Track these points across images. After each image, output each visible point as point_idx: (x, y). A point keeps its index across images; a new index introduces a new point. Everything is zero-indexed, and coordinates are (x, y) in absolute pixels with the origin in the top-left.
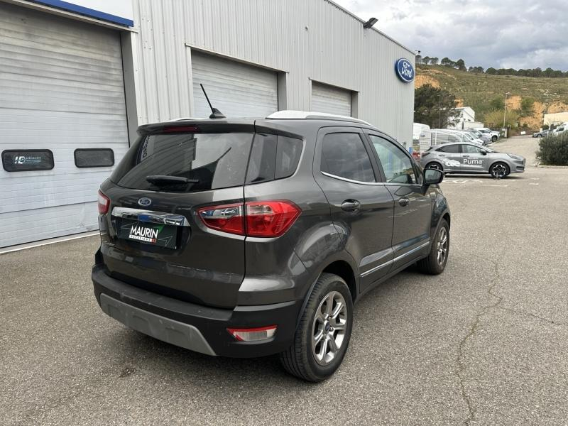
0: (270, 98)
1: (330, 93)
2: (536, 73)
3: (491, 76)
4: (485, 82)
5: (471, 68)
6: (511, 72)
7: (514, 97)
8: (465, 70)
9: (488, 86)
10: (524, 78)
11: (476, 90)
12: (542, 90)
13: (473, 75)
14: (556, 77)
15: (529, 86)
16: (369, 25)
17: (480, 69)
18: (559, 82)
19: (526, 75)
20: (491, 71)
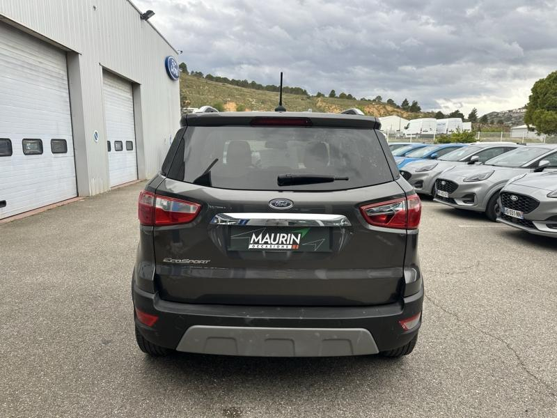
0: (61, 81)
1: (116, 83)
2: (244, 84)
3: (210, 82)
4: (207, 87)
5: (192, 72)
6: (225, 80)
7: (231, 103)
8: (188, 73)
9: (209, 91)
10: (236, 87)
11: (199, 94)
12: (251, 100)
13: (195, 78)
14: (259, 89)
15: (241, 95)
16: (146, 16)
17: (200, 74)
18: (261, 94)
19: (237, 85)
20: (210, 77)
